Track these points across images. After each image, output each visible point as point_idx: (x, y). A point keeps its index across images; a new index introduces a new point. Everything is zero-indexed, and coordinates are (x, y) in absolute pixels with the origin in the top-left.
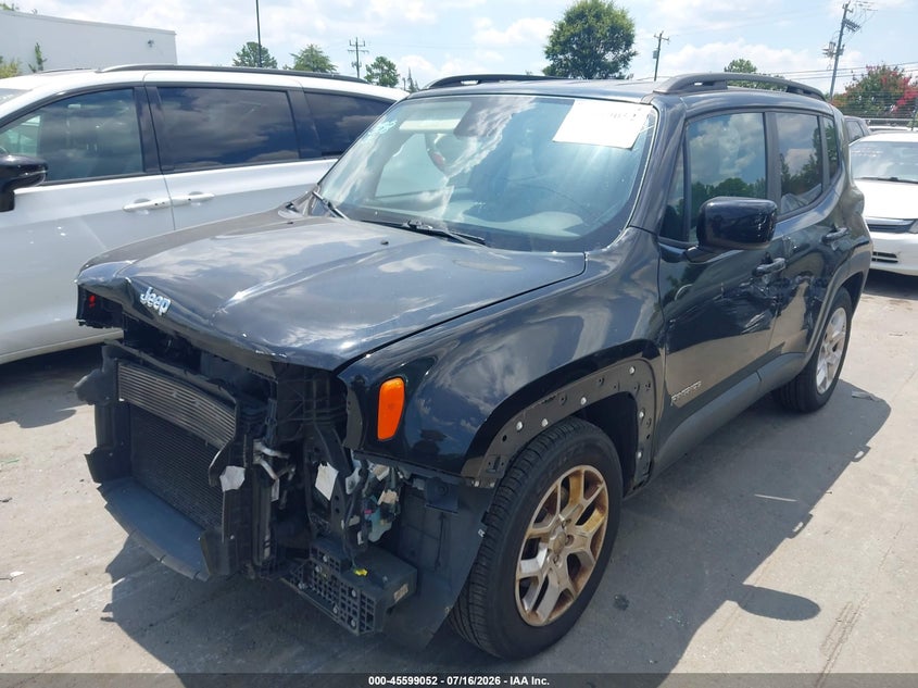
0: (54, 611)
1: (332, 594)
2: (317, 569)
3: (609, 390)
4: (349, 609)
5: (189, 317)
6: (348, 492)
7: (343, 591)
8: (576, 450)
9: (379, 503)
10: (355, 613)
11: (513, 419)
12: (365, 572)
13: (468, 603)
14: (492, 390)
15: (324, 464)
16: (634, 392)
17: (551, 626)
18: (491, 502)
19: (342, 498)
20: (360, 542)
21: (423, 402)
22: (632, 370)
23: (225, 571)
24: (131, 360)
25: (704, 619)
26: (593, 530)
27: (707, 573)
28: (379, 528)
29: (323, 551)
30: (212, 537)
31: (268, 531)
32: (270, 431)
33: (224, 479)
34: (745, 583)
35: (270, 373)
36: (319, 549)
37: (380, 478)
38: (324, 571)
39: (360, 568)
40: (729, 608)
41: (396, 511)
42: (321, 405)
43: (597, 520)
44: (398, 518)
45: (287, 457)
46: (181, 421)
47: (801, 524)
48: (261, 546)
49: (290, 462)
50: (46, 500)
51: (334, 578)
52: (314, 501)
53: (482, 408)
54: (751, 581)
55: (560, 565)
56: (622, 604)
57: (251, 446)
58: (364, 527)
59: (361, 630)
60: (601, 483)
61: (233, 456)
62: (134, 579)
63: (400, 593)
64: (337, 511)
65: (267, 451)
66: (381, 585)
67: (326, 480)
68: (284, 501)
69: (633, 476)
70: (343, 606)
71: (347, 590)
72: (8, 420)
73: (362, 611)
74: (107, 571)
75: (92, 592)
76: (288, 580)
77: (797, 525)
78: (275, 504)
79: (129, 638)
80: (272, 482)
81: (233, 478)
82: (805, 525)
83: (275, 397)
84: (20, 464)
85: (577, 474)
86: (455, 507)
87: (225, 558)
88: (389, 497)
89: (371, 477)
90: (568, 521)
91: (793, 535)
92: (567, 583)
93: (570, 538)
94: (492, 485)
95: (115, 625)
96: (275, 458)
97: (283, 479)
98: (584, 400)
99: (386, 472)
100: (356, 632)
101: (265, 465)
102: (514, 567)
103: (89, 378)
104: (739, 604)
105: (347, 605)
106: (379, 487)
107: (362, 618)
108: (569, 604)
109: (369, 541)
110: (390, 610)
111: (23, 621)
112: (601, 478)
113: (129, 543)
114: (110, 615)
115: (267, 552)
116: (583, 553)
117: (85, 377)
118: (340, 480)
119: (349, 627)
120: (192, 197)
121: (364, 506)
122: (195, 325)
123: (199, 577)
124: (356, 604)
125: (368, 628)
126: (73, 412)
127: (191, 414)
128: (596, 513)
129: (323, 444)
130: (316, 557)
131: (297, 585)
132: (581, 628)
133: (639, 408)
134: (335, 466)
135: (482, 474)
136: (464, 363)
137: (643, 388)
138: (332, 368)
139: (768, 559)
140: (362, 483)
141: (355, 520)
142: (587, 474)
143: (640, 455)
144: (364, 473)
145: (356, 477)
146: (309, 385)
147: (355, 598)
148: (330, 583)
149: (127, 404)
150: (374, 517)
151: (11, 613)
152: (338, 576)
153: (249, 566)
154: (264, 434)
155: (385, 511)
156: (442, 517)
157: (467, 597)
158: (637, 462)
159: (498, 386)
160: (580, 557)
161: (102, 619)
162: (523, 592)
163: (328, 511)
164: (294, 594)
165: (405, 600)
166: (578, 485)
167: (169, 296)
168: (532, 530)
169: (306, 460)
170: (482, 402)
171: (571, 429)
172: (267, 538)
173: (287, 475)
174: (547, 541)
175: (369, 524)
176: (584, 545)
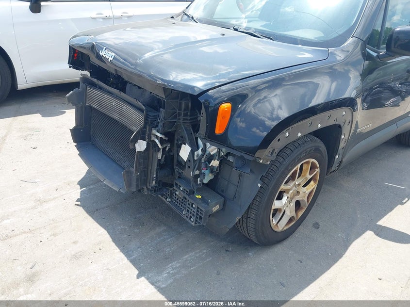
0: (54, 199)
1: (183, 205)
2: (177, 193)
3: (331, 122)
4: (191, 213)
5: (123, 63)
6: (195, 158)
7: (189, 204)
8: (311, 150)
9: (210, 165)
10: (193, 215)
11: (284, 131)
12: (200, 197)
13: (247, 217)
14: (272, 114)
15: (185, 144)
16: (342, 125)
17: (283, 232)
18: (266, 171)
19: (192, 161)
20: (199, 183)
21: (239, 120)
22: (344, 113)
23: (134, 189)
24: (93, 85)
25: (356, 238)
26: (309, 190)
27: (359, 216)
28: (208, 178)
29: (180, 185)
30: (129, 173)
31: (155, 173)
32: (160, 125)
33: (137, 145)
34: (378, 223)
35: (162, 95)
36: (179, 184)
37: (212, 153)
38: (180, 194)
39: (198, 195)
40: (369, 234)
41: (217, 170)
42: (185, 115)
43: (312, 186)
44: (217, 173)
45: (167, 139)
46: (116, 116)
47: (407, 199)
48: (151, 179)
49: (168, 141)
50: (52, 150)
51: (185, 198)
52: (178, 161)
53: (266, 123)
54: (380, 223)
55: (292, 204)
56: (316, 226)
57: (150, 131)
58: (201, 176)
59: (196, 223)
60: (318, 168)
61: (142, 135)
62: (90, 189)
63: (216, 209)
64: (189, 167)
65: (158, 135)
66: (208, 203)
67: (185, 152)
68: (163, 160)
69: (332, 167)
70: (188, 211)
71: (191, 204)
72: (36, 113)
73: (197, 214)
74: (78, 184)
75: (71, 192)
76: (162, 196)
77: (404, 199)
78: (159, 161)
79: (87, 214)
80: (159, 149)
81: (141, 146)
82: (408, 200)
83: (164, 108)
84: (41, 132)
85: (307, 163)
86: (248, 171)
87: (134, 183)
88: (215, 163)
89: (207, 153)
90: (299, 185)
91: (402, 204)
92: (294, 214)
93: (298, 193)
94: (269, 163)
95: (81, 208)
96: (161, 138)
97: (164, 149)
98: (320, 125)
99: (215, 151)
100: (193, 224)
101: (157, 141)
102: (272, 203)
103: (73, 92)
104: (374, 233)
105: (190, 211)
106: (211, 158)
107: (197, 217)
108: (293, 223)
109: (203, 183)
110: (209, 216)
111: (41, 202)
112: (318, 166)
113: (88, 172)
114: (79, 203)
115: (154, 182)
116: (303, 200)
117: (71, 92)
118: (192, 153)
119: (190, 221)
120: (123, 15)
121: (203, 166)
122: (126, 67)
123: (121, 191)
124: (194, 211)
125: (199, 223)
126: (65, 112)
127: (121, 114)
128: (312, 182)
129: (185, 134)
130: (177, 187)
131: (166, 199)
132: (297, 234)
133: (343, 133)
134: (190, 146)
135: (264, 157)
136: (259, 101)
137: (347, 123)
138: (196, 94)
139: (390, 214)
140: (203, 155)
141: (197, 172)
142: (313, 163)
143: (337, 157)
144: (204, 150)
145: (200, 152)
146: (180, 104)
147: (195, 208)
148: (182, 200)
149: (91, 107)
150: (207, 172)
151: (35, 197)
152: (187, 197)
153: (145, 188)
154: (157, 126)
155: (212, 170)
156: (240, 175)
157: (248, 214)
158: (335, 160)
159: (275, 113)
160: (301, 202)
161: (75, 205)
162: (274, 215)
163: (185, 167)
164: (165, 203)
165: (217, 212)
166: (307, 168)
167: (114, 52)
168: (283, 187)
169: (176, 142)
170: (267, 119)
171: (309, 140)
172: (155, 176)
173: (166, 147)
174: (288, 193)
175: (204, 175)
176: (304, 197)
